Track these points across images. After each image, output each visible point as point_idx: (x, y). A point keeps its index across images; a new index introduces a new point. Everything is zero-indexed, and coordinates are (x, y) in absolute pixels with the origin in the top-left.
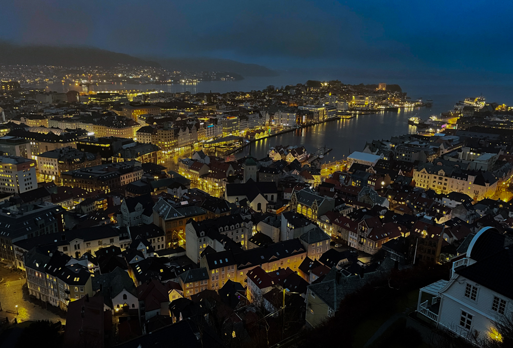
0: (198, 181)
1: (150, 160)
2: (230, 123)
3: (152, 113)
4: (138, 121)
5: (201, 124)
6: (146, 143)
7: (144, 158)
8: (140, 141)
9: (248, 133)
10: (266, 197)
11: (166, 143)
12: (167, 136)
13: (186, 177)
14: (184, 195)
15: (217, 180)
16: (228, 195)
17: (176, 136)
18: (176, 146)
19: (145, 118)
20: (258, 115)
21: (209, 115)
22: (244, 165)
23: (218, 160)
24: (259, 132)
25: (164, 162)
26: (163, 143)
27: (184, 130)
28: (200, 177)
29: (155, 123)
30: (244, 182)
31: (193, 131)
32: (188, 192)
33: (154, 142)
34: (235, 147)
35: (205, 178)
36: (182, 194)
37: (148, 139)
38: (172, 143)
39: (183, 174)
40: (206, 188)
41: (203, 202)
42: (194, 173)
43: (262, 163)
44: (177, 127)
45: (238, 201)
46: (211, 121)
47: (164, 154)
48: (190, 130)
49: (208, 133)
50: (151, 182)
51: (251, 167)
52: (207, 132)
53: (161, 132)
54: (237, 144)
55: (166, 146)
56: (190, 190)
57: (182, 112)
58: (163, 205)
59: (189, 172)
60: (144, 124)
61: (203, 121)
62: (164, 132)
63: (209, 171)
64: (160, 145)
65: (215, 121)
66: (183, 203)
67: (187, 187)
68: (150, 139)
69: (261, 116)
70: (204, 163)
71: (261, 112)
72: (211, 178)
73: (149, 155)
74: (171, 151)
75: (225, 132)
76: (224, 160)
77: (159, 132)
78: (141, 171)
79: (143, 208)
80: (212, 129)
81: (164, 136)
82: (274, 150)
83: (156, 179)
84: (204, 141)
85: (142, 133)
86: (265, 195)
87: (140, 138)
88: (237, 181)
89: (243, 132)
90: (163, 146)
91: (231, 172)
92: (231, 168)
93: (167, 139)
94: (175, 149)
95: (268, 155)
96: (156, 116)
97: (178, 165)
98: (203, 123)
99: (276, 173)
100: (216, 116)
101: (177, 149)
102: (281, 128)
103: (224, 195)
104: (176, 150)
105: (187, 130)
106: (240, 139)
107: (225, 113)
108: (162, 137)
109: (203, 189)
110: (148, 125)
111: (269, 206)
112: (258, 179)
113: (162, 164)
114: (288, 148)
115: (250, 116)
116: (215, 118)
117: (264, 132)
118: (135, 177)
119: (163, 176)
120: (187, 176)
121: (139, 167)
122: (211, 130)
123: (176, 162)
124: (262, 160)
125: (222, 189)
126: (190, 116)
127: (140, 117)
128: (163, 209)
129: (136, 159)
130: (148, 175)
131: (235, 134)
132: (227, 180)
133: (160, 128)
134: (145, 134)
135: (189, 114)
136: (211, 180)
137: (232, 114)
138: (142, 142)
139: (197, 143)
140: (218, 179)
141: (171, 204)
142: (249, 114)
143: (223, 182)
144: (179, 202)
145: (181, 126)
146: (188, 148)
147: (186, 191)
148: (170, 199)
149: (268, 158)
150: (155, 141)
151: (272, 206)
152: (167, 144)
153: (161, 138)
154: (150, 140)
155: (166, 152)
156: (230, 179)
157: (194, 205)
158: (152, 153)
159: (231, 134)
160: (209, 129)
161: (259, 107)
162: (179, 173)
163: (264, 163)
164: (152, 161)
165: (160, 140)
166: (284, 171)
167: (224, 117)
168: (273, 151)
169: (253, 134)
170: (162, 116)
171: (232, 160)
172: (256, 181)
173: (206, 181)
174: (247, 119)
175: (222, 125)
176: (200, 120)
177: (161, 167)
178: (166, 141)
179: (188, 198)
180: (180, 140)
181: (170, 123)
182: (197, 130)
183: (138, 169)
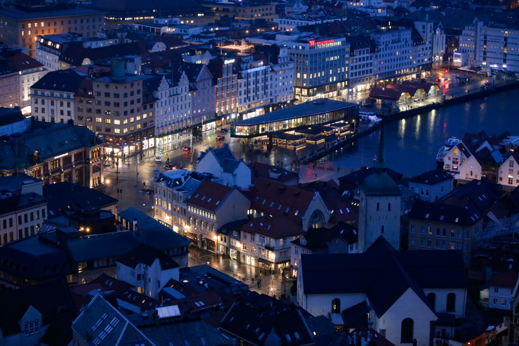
0: (211, 243)
1: (69, 175)
2: (318, 61)
3: (79, 31)
4: (39, 55)
5: (227, 62)
6: (57, 120)
7: (50, 167)
8: (40, 116)
9: (375, 92)
10: (430, 301)
11: (117, 122)
12: (121, 100)
13: (176, 229)
14: (168, 285)
15: (273, 242)
16: (307, 292)
17: (149, 100)
18: (148, 131)
19: (58, 46)
20: (407, 34)
21: (253, 35)
22: (360, 194)
23: (275, 176)
24: (411, 88)
25: (108, 182)
26: (109, 121)
27: (175, 81)
28: (219, 232)
29: (87, 62)
30: (358, 249)
31: (200, 86)
32: (182, 277)
33: (80, 118)
34: (334, 136)
35: (235, 234)
36: (163, 283)
37: (65, 109)
38: (136, 122)
39: (167, 219)
40: (236, 267)
41: (226, 310)
42: (202, 219)
43: (418, 189)
44: (153, 73)
45: (337, 311)
46: (258, 53)
47: (112, 155)
48: (191, 80)
49: (247, 92)
50: (72, 244)
51: (384, 201)
52: (243, 89)
53: (103, 89)
54: (340, 125)
55: (117, 131)
56: (185, 272)
57: (171, 26)
58: (105, 316)
59: (184, 213)
60: (53, 63)
61: (232, 54)
62: (112, 89)
63: (249, 212)
64: (99, 129)
65: (270, 54)
66: (165, 312)
67: (177, 261)
68: (72, 109)
69: (417, 39)
70: (231, 185)
71: (419, 25)
72: (253, 233)
73: (65, 158)
74: (132, 148)
75: (302, 88)
76: (295, 176)
77: (99, 87)
78: (40, 209)
79: (44, 324)
80: (260, 77)
81: (112, 100)
82: (460, 147)
83: (84, 233)
84: (233, 116)
85: (47, 93)
86: (427, 292)
87: (40, 106)
88: (336, 247)
89: (360, 87)
90: (108, 130)
91: (317, 214)
92: (317, 202)
93: (122, 109)
94: (145, 142)
95: (441, 164)
96: (91, 40)
97: (151, 192)
98: (233, 61)
99: (466, 223)
100: (273, 37)
101: (152, 141)
102: (485, 76)
103: (294, 290)
104: (148, 143)
105: (184, 81)
106: (350, 111)
107: (301, 29)
108: (107, 104)
109: (228, 268)
110: (64, 66)
111: (438, 329)
112: (404, 238)
113: (105, 186)
114: (506, 142)
115: (384, 38)
116: (269, 43)
117: (427, 90)
118: (23, 226)
119: (105, 225)
120: (180, 226)
121: (34, 195)
122: (257, 82)
123: (147, 182)
124: (419, 179)
125: (287, 270)
126: (194, 37)
127: (45, 44)
128: (102, 327)
129: (29, 172)
130: (62, 220)
131: (333, 95)
132: (303, 241)
133: (103, 74)
134: (57, 94)
135: (192, 31)
136: (253, 239)
137: (326, 32)
138: (48, 120)
139: (214, 124)
140: (277, 238)
141: (128, 313)
142: (380, 32)
143: (293, 247)
144: (153, 307)
145: (165, 67)
146: (184, 138)
147: (174, 273)
148: (125, 298)
149: (440, 174)
150: (85, 114)
151: (450, 331)
152: (121, 127)
153: (103, 107)
154: (69, 113)
155: (116, 150)
156: (316, 240)
157: (198, 319)
158: (75, 152)
159: (320, 96)
160: (252, 79)
161: (413, 10)
162: (156, 218)
163: (425, 188)
164: (75, 178)
165: (99, 112)
166: (491, 215)
167: (299, 41)
168: (456, 151)
169: (393, 96)
170: (110, 37)
171: (323, 177)
172: (397, 247)
173: (239, 245)
174: (373, 47)
175: (291, 65)
176: (224, 51)
177: (101, 196)
178: (117, 115)
179: (178, 295)
180: (163, 112)
181: (132, 60)
182: (215, 82)
183: (32, 200)
